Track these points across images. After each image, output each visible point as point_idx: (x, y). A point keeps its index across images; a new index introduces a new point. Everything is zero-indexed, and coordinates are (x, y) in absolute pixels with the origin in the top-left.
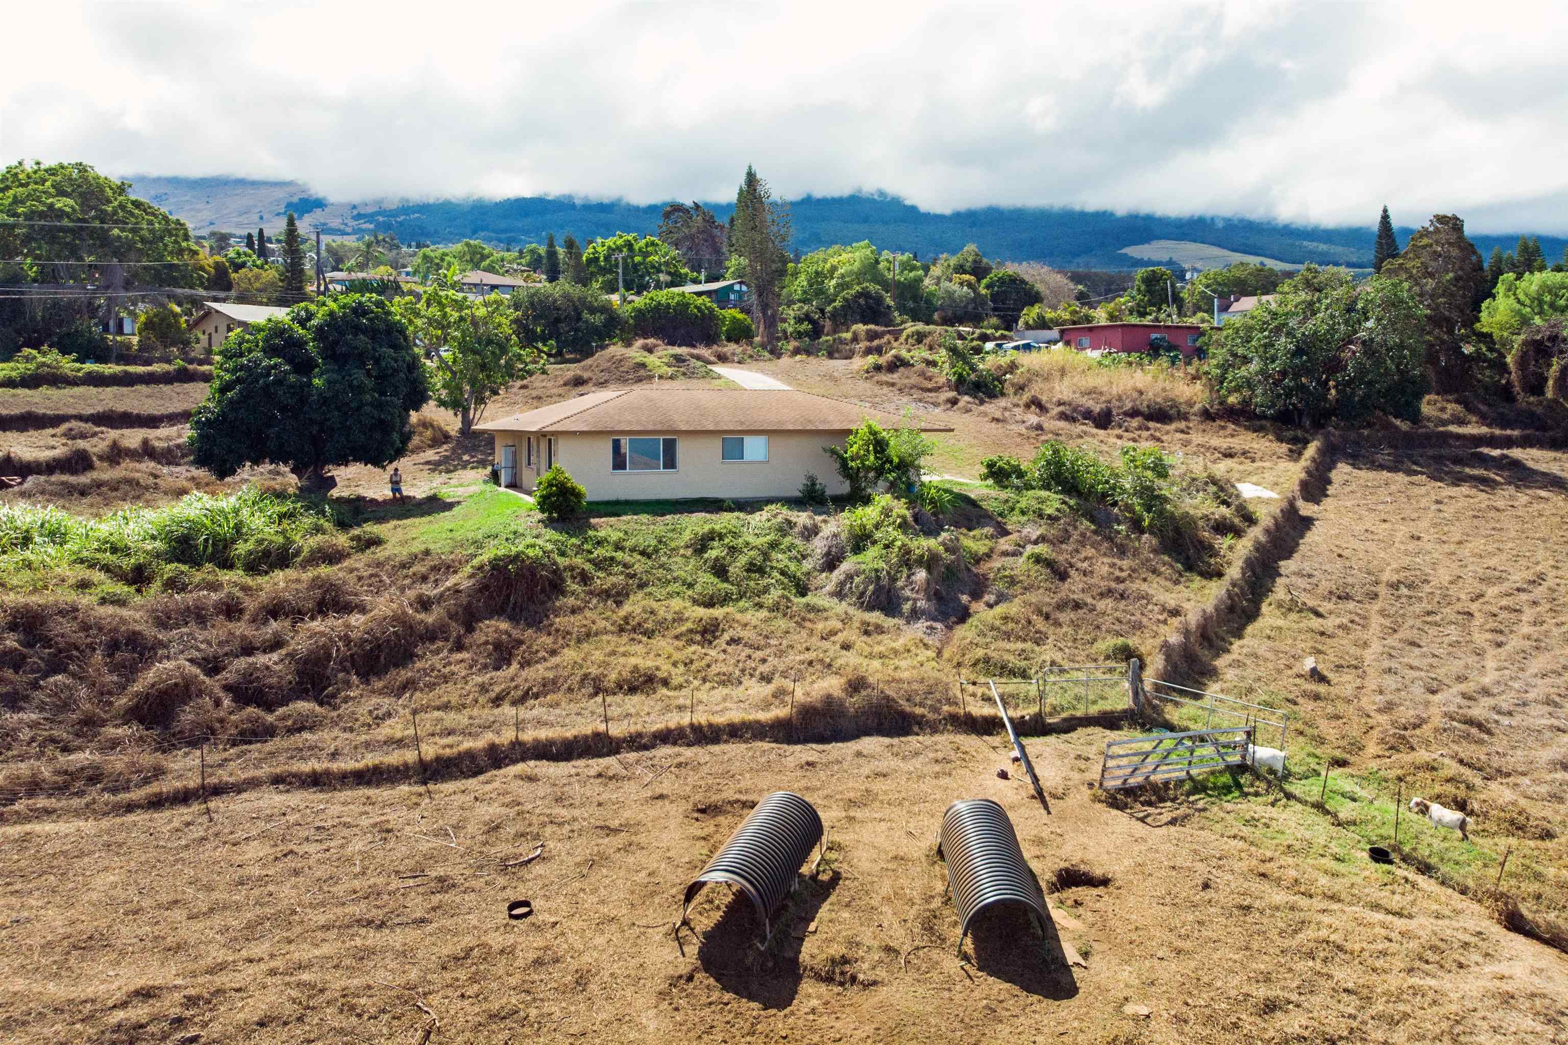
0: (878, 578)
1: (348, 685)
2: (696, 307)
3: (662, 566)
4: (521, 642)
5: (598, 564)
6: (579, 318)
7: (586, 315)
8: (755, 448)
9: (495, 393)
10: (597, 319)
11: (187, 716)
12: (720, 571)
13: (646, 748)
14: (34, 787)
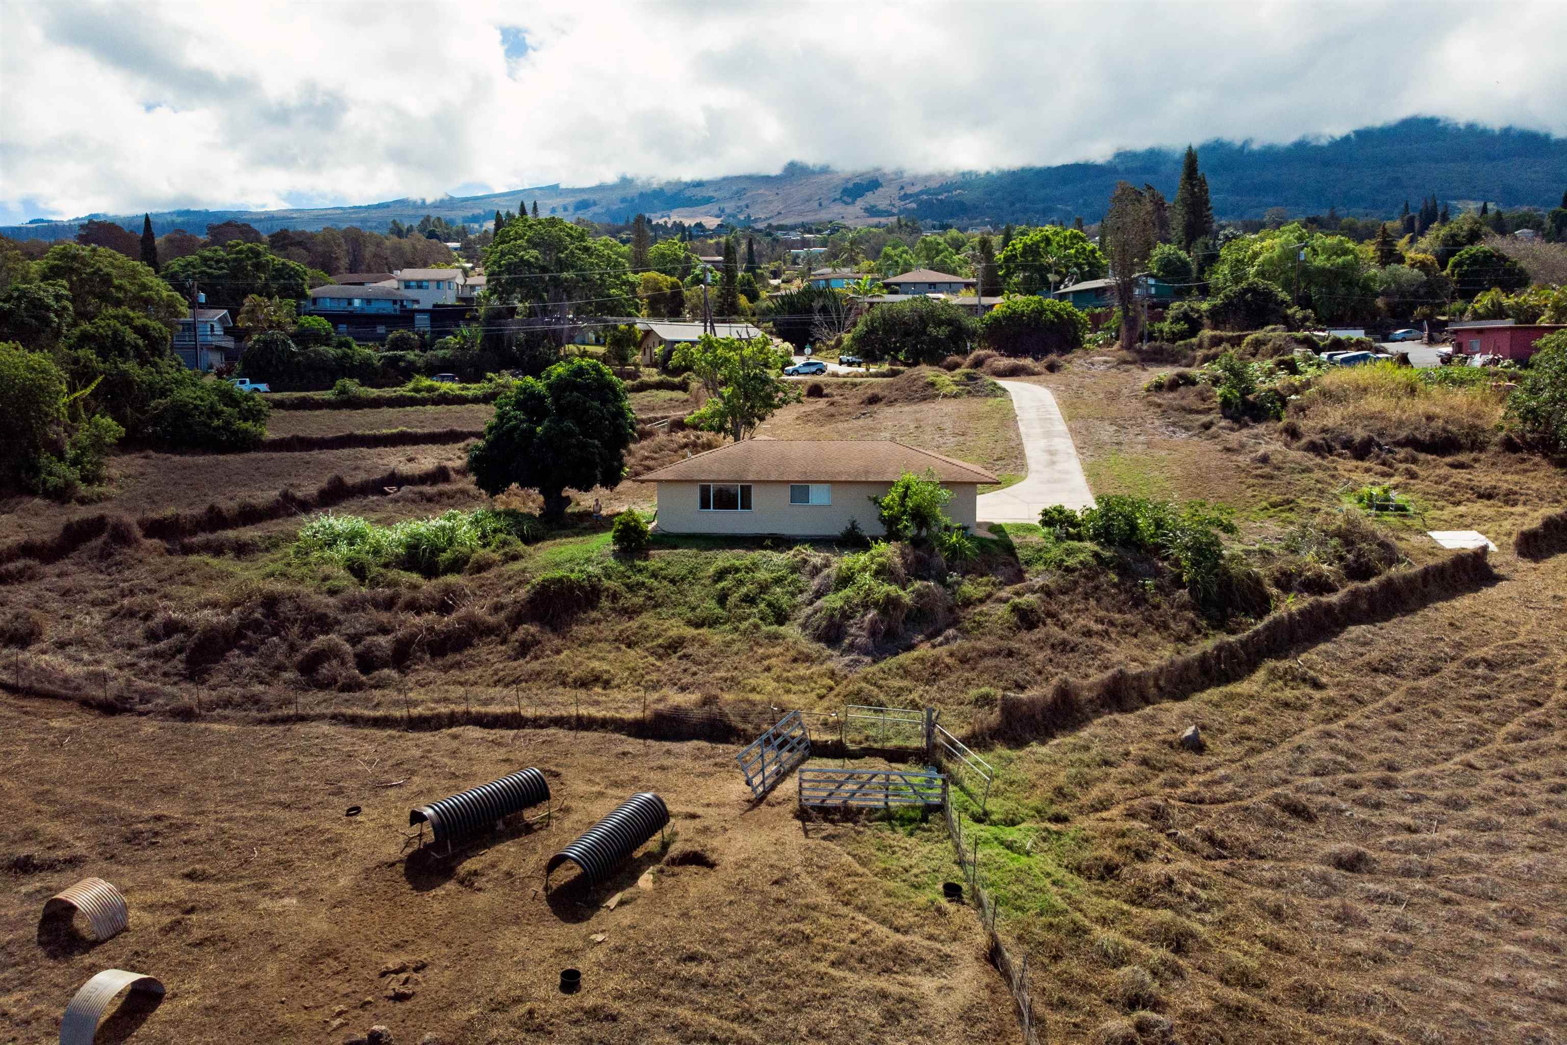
0: (832, 616)
1: (422, 660)
2: (1052, 312)
3: (680, 592)
4: (539, 642)
5: (630, 588)
6: (924, 332)
7: (932, 330)
8: (819, 496)
9: (762, 419)
10: (942, 332)
11: (325, 670)
12: (722, 599)
13: (542, 727)
14: (227, 703)
